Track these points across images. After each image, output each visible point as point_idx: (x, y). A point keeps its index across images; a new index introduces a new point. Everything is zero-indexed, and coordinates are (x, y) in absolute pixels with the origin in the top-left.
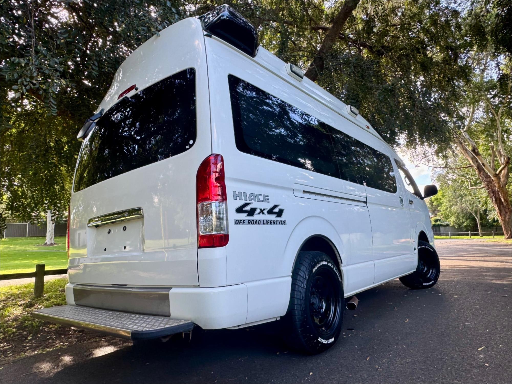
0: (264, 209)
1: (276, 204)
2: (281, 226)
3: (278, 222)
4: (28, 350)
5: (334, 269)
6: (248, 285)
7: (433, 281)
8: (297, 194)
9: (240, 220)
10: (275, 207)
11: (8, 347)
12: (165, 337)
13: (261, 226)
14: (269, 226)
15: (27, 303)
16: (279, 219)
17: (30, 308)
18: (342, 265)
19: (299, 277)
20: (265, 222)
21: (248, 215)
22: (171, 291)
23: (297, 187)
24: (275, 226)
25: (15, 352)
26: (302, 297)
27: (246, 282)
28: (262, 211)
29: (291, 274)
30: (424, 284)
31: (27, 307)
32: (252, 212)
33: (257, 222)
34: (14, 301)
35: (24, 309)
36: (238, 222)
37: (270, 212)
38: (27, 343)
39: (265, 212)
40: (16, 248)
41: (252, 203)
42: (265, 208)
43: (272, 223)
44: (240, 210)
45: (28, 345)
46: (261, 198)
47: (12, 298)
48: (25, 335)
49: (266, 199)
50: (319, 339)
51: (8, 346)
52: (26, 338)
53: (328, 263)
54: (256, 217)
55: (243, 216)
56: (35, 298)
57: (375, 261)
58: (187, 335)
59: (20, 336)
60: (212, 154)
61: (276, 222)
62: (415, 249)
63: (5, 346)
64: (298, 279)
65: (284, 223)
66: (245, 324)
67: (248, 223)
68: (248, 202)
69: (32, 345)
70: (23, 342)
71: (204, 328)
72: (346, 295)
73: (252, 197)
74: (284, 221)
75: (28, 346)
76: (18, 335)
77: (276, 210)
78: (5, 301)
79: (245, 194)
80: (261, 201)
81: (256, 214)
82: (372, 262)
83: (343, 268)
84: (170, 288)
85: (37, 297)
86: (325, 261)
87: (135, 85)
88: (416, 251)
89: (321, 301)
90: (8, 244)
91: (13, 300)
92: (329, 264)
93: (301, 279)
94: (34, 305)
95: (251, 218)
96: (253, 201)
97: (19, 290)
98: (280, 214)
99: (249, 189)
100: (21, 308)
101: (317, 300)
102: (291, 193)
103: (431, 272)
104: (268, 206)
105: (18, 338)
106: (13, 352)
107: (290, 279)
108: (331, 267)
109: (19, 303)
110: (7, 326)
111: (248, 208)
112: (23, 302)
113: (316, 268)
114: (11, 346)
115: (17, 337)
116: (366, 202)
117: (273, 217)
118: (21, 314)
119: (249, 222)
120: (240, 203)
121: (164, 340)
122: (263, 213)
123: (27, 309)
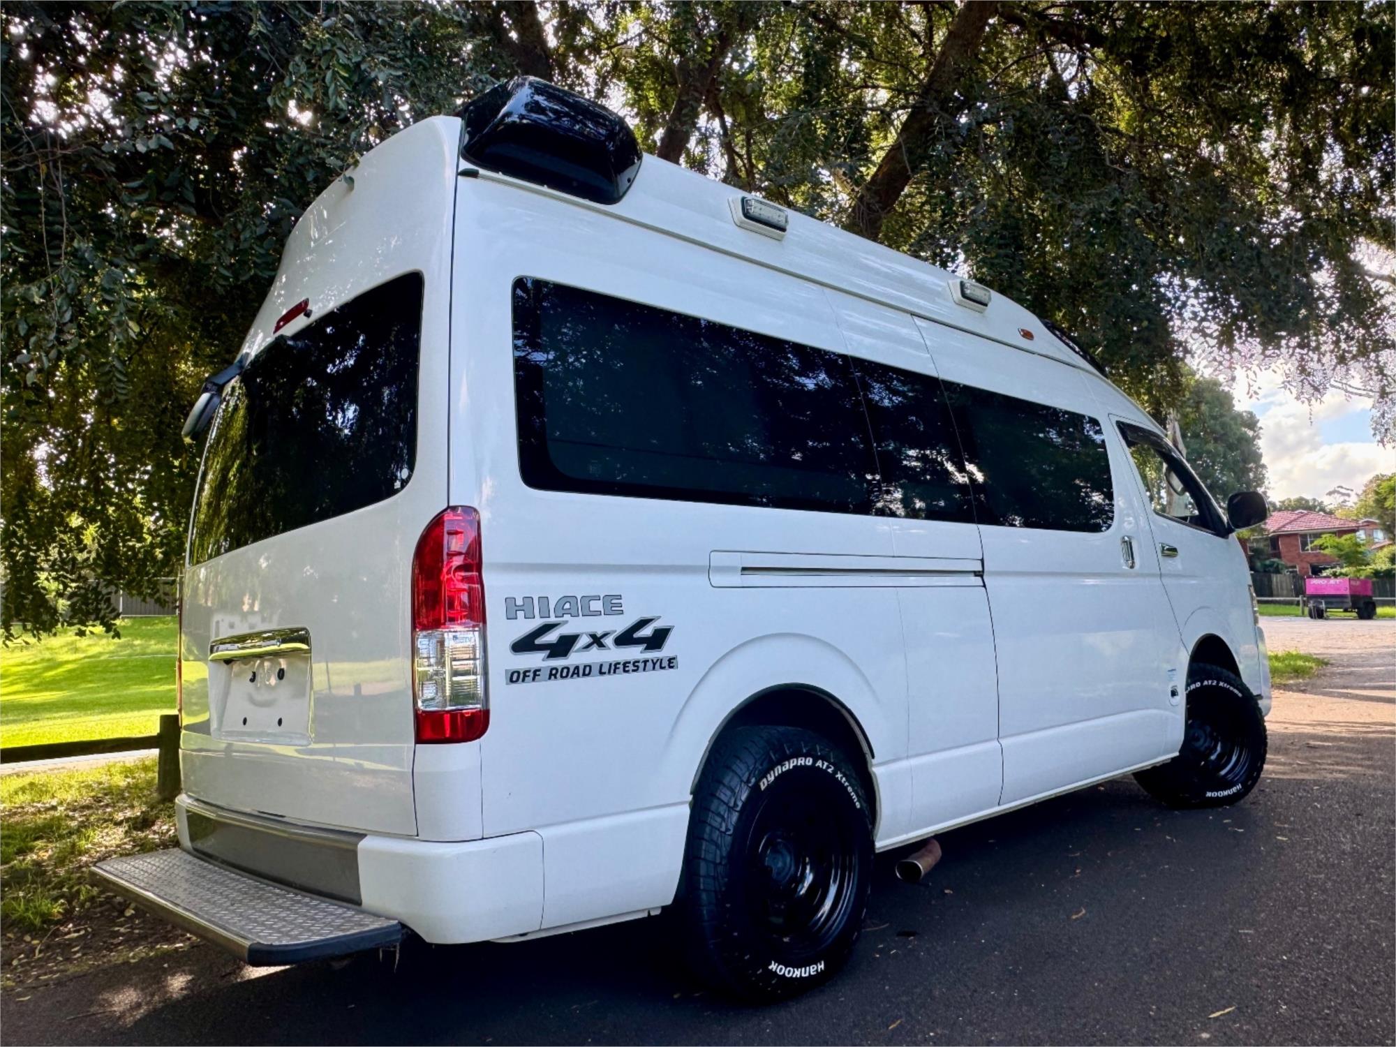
0: (605, 635)
1: (647, 616)
2: (659, 673)
3: (650, 665)
4: (119, 944)
5: (839, 776)
6: (545, 833)
7: (1239, 786)
8: (717, 579)
9: (525, 672)
10: (643, 623)
11: (76, 935)
12: (341, 958)
13: (595, 681)
14: (620, 677)
15: (137, 817)
16: (653, 655)
17: (142, 830)
18: (874, 761)
19: (716, 802)
20: (605, 669)
21: (550, 656)
22: (363, 845)
23: (718, 560)
24: (640, 675)
25: (91, 948)
26: (722, 858)
27: (539, 827)
28: (597, 641)
29: (690, 798)
30: (1209, 794)
31: (136, 829)
32: (564, 646)
33: (583, 671)
34: (109, 810)
35: (126, 832)
36: (516, 677)
37: (625, 639)
38: (121, 926)
39: (609, 641)
40: (148, 647)
41: (566, 622)
42: (607, 629)
43: (631, 667)
44: (524, 645)
45: (122, 930)
46: (596, 606)
47: (107, 800)
48: (120, 903)
49: (613, 605)
50: (773, 966)
51: (78, 931)
52: (122, 913)
53: (815, 762)
54: (575, 658)
55: (535, 660)
56: (159, 803)
57: (1003, 742)
58: (390, 955)
59: (107, 906)
60: (449, 507)
61: (641, 665)
62: (1174, 693)
63: (69, 933)
64: (713, 807)
65: (671, 663)
66: (540, 930)
67: (551, 675)
68: (553, 620)
69: (131, 933)
70: (113, 922)
71: (428, 940)
72: (883, 842)
73: (567, 606)
74: (671, 660)
75: (122, 935)
76: (101, 904)
77: (647, 632)
78: (88, 807)
79: (544, 600)
80: (597, 613)
81: (577, 651)
82: (995, 744)
83: (879, 771)
84: (362, 836)
85: (163, 801)
86: (806, 756)
87: (306, 302)
88: (1181, 699)
89: (799, 862)
90: (130, 635)
91: (107, 806)
92: (819, 763)
93: (722, 809)
94: (153, 824)
95: (559, 663)
96: (567, 617)
97: (127, 777)
98: (658, 639)
99: (555, 587)
100: (120, 831)
101: (788, 859)
102: (701, 580)
103: (1234, 759)
104: (620, 625)
105: (101, 912)
106: (86, 948)
107: (686, 811)
108: (825, 771)
109: (119, 816)
110: (79, 878)
111: (551, 637)
112: (129, 814)
113: (771, 778)
114: (82, 932)
115: (98, 910)
116: (980, 574)
117: (634, 653)
118: (118, 846)
119: (553, 674)
120: (524, 627)
121: (336, 965)
122: (601, 645)
123: (134, 833)
